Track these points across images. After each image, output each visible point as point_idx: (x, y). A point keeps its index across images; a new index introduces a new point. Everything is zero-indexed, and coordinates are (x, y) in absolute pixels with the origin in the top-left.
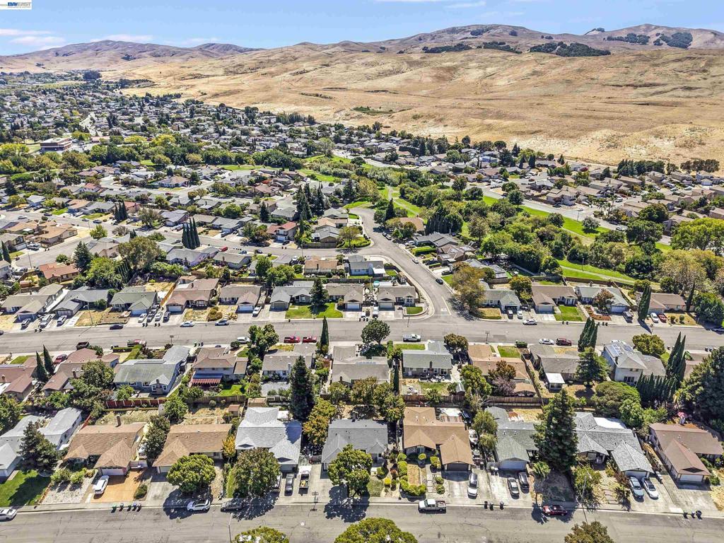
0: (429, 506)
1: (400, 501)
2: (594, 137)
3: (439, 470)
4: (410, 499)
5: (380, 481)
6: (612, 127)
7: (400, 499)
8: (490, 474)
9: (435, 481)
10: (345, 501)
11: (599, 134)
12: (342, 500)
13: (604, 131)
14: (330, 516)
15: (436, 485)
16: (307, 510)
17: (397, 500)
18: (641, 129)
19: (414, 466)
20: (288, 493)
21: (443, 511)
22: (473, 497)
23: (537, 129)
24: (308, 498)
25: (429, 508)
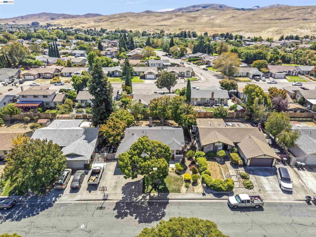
0: (242, 202)
1: (204, 197)
2: (269, 30)
3: (241, 166)
4: (215, 195)
5: (179, 176)
6: (277, 27)
7: (204, 194)
8: (296, 169)
9: (239, 176)
10: (140, 197)
11: (271, 29)
12: (136, 196)
13: (273, 28)
14: (120, 215)
15: (241, 179)
16: (93, 208)
17: (201, 196)
18: (292, 26)
19: (213, 163)
20: (75, 190)
21: (259, 208)
22: (288, 192)
23: (240, 29)
24: (97, 194)
25: (244, 205)
